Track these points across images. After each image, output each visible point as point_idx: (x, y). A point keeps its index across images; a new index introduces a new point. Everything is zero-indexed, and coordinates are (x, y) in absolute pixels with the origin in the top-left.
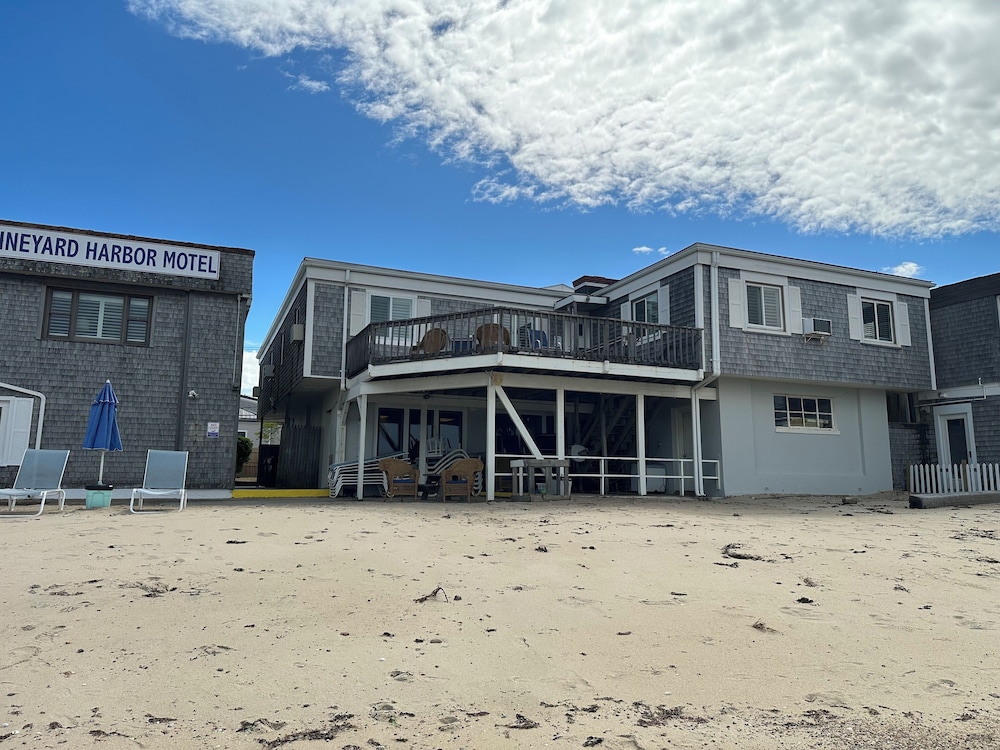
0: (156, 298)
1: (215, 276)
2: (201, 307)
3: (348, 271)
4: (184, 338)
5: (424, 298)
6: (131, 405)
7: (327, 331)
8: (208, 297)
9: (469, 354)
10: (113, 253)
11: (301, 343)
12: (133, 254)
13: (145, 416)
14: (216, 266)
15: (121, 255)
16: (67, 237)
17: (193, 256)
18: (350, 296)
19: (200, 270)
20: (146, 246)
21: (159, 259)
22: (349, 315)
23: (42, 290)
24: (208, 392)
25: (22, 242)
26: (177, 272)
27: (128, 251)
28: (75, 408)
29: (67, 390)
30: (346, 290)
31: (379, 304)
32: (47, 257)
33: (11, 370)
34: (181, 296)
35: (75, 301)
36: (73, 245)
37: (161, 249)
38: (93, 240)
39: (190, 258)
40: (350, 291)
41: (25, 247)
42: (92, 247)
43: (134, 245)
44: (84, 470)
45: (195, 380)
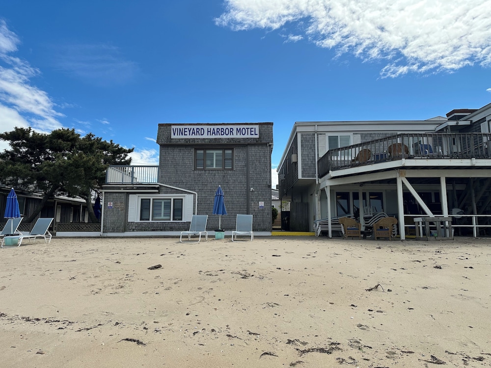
0: (234, 149)
1: (257, 136)
2: (253, 150)
3: (316, 126)
4: (247, 165)
5: (357, 134)
6: (228, 195)
7: (308, 156)
8: (255, 146)
9: (385, 161)
10: (217, 132)
11: (296, 163)
12: (224, 131)
13: (234, 200)
14: (257, 132)
15: (220, 132)
16: (200, 127)
17: (248, 129)
18: (318, 138)
19: (251, 134)
20: (229, 127)
21: (235, 132)
22: (318, 147)
23: (193, 150)
24: (258, 188)
25: (185, 132)
26: (242, 136)
27: (222, 130)
28: (208, 198)
29: (205, 191)
30: (316, 135)
31: (333, 140)
32: (194, 137)
33: (185, 184)
34: (244, 147)
35: (205, 154)
36: (202, 130)
37: (235, 127)
38: (209, 127)
39: (246, 130)
40: (318, 135)
41: (186, 133)
42: (209, 130)
43: (225, 127)
44: (213, 223)
45: (252, 183)
